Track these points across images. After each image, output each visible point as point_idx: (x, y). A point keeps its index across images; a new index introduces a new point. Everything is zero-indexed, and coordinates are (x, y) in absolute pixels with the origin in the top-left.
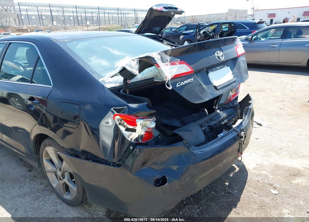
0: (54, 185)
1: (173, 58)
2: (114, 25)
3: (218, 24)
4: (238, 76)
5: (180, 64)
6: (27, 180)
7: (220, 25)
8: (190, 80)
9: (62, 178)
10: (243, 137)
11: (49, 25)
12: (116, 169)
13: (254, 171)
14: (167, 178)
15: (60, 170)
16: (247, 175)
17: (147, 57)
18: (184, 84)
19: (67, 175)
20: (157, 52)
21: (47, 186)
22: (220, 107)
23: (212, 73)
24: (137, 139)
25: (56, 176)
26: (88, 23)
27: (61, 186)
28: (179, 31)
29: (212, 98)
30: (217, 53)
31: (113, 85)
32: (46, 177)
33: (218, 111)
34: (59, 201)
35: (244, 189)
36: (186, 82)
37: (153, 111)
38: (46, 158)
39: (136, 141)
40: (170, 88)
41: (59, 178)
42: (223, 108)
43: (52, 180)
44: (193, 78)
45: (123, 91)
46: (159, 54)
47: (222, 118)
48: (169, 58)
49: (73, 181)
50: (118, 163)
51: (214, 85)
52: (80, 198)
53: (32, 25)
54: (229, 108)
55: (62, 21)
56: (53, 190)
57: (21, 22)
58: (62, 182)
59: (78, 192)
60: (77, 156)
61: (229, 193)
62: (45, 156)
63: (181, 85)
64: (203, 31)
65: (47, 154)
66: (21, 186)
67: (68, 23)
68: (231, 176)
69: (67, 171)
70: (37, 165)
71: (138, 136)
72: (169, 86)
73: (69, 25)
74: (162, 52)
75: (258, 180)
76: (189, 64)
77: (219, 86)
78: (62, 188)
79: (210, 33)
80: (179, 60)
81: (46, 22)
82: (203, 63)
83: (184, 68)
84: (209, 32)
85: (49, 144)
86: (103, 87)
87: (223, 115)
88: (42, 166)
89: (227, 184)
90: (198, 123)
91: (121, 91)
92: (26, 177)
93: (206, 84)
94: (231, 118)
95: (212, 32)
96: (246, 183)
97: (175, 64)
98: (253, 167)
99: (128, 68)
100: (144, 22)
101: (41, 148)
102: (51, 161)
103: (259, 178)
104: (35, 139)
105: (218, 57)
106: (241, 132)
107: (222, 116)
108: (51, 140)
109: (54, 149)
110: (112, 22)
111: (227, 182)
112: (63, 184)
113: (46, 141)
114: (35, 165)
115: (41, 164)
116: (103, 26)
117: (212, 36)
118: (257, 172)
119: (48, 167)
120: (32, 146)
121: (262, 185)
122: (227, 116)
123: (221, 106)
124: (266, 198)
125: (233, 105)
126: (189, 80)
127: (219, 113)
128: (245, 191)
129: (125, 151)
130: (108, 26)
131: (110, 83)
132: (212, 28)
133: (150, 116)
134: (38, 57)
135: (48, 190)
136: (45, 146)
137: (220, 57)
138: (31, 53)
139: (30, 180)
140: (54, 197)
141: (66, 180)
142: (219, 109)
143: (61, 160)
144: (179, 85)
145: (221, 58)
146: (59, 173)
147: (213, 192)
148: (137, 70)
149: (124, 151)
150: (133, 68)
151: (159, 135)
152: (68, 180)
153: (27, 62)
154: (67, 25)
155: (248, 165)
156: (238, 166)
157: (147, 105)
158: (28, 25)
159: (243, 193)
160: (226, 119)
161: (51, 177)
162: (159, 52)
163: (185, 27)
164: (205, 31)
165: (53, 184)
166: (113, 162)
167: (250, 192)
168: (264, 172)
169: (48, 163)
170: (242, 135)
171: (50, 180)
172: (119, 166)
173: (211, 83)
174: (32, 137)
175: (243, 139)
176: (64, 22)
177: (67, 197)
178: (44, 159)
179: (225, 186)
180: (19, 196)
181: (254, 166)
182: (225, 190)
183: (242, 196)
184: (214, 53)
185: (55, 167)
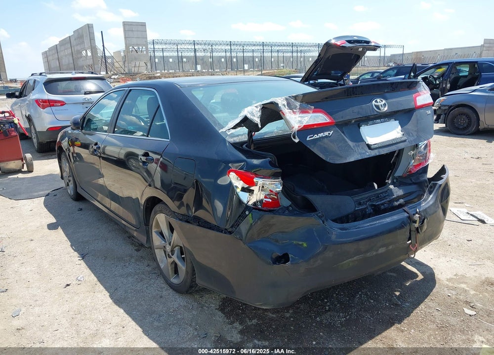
0: (162, 266)
1: (304, 105)
2: (284, 70)
3: (450, 64)
4: (411, 135)
5: (314, 112)
6: (133, 260)
7: (453, 66)
8: (328, 133)
9: (170, 254)
10: (416, 221)
11: (191, 71)
12: (227, 236)
13: (447, 283)
14: (290, 256)
15: (170, 244)
16: (434, 287)
17: (271, 103)
18: (317, 137)
19: (177, 249)
20: (283, 98)
21: (154, 269)
22: (395, 181)
23: (366, 127)
24: (255, 204)
25: (165, 252)
26: (246, 67)
27: (169, 265)
28: (384, 77)
29: (360, 159)
30: (376, 101)
31: (236, 140)
32: (154, 259)
33: (392, 187)
34: (166, 286)
35: (422, 303)
36: (321, 135)
37: (279, 170)
38: (156, 230)
39: (253, 205)
40: (297, 141)
41: (168, 254)
42: (399, 183)
43: (160, 259)
44: (332, 132)
45: (246, 146)
46: (286, 99)
47: (395, 196)
48: (298, 104)
49: (182, 258)
50: (230, 230)
51: (367, 143)
52: (189, 281)
53: (168, 70)
54: (410, 184)
55: (210, 65)
56: (161, 273)
57: (154, 67)
58: (170, 260)
59: (187, 272)
60: (187, 222)
61: (397, 305)
62: (155, 227)
63: (313, 138)
64: (423, 76)
65: (157, 224)
66: (125, 266)
67: (218, 67)
68: (407, 285)
69: (178, 246)
70: (146, 238)
71: (255, 200)
72: (295, 138)
73: (219, 70)
74: (290, 97)
75: (450, 295)
76: (329, 113)
77: (374, 145)
78: (170, 268)
79: (435, 79)
80: (313, 107)
81: (187, 67)
82: (350, 113)
83: (321, 118)
84: (434, 77)
85: (160, 211)
86: (224, 140)
87: (397, 192)
88: (151, 240)
89: (397, 294)
90: (355, 199)
91: (244, 146)
92: (131, 256)
93: (353, 140)
94: (411, 198)
95: (440, 78)
96: (427, 296)
97: (307, 112)
98: (448, 277)
99: (249, 116)
100: (317, 62)
101: (151, 217)
102: (161, 234)
103: (452, 292)
104: (145, 205)
105: (377, 107)
106: (414, 215)
107: (395, 194)
108: (163, 205)
109: (166, 217)
110: (282, 65)
111: (398, 291)
112: (172, 263)
113: (157, 207)
114: (143, 239)
115: (149, 239)
116: (267, 71)
117: (438, 84)
118: (450, 284)
119: (157, 240)
120: (141, 215)
121: (453, 302)
122: (404, 194)
123: (397, 179)
124: (453, 318)
125: (418, 181)
126: (326, 133)
127: (391, 190)
128: (422, 306)
129: (240, 216)
130: (275, 71)
131: (232, 136)
132: (440, 71)
133: (274, 176)
134: (158, 106)
135: (155, 273)
136: (156, 214)
137: (380, 107)
138: (152, 103)
139: (137, 260)
140: (160, 282)
141: (175, 258)
142: (393, 183)
143: (172, 229)
144: (310, 138)
145: (382, 108)
146: (168, 248)
147: (372, 301)
148: (258, 117)
149: (238, 216)
150: (254, 116)
151: (290, 206)
152: (177, 257)
153: (148, 116)
154: (216, 70)
155: (440, 274)
156: (423, 273)
157: (270, 162)
158: (163, 71)
159: (418, 308)
160: (402, 198)
161: (159, 254)
162: (287, 97)
163: (395, 71)
164: (426, 76)
165: (160, 264)
166: (226, 229)
167: (430, 307)
168: (463, 286)
169: (158, 237)
170: (416, 219)
171: (158, 259)
172: (230, 233)
173: (363, 141)
174: (142, 201)
175: (417, 225)
176: (212, 66)
177: (175, 281)
178: (153, 231)
179: (393, 295)
180: (121, 276)
181: (450, 276)
182: (390, 301)
183: (414, 312)
184: (371, 101)
185: (165, 241)
